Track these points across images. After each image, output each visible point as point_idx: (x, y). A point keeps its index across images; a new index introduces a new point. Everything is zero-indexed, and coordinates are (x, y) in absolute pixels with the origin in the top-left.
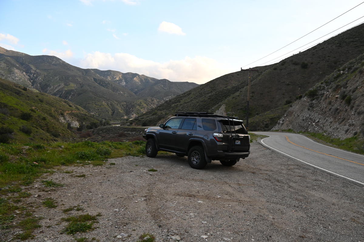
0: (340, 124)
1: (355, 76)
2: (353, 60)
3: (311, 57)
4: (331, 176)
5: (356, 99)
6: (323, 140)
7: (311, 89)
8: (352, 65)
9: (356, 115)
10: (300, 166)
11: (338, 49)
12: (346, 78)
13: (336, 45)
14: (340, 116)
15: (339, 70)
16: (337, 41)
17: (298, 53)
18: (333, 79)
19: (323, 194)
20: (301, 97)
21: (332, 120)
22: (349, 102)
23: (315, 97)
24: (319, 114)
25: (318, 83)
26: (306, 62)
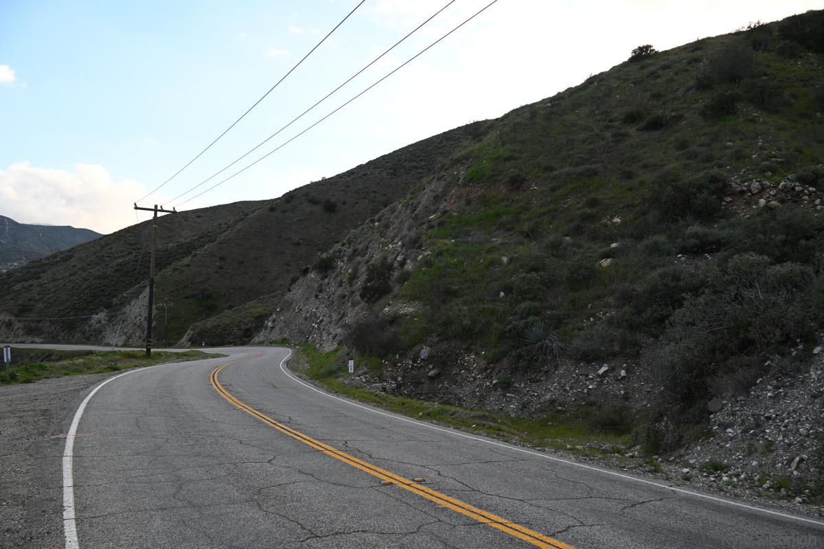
3: (343, 191)
7: (325, 256)
13: (388, 171)
16: (390, 164)
17: (320, 180)
23: (329, 272)
24: (325, 307)
25: (337, 245)
26: (333, 200)
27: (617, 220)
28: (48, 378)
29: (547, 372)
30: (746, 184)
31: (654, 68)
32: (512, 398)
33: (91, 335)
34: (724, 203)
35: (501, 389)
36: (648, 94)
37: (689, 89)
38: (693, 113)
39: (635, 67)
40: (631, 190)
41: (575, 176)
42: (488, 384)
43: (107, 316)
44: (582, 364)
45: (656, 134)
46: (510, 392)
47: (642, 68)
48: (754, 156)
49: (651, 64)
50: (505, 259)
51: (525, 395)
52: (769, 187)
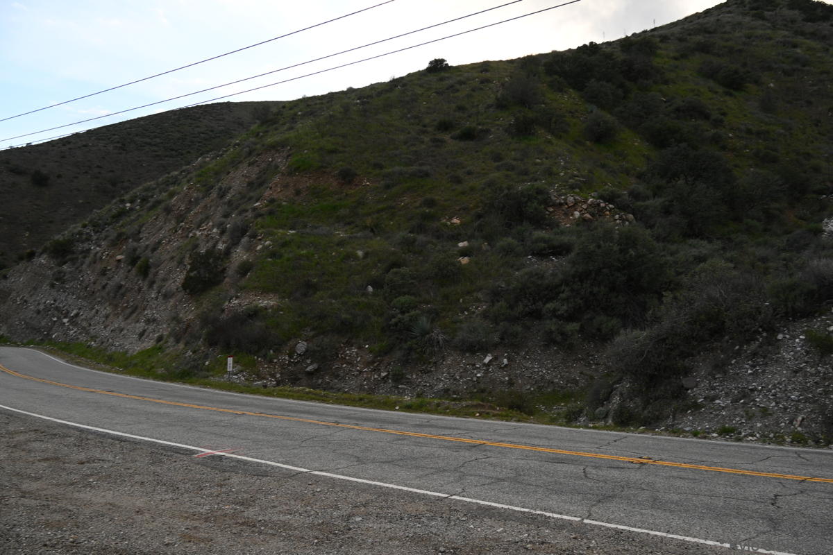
0: (126, 319)
1: (157, 218)
2: (152, 183)
3: (56, 162)
4: (122, 443)
5: (159, 266)
6: (89, 358)
7: (59, 237)
8: (150, 194)
9: (160, 298)
10: (42, 433)
11: (120, 154)
12: (137, 219)
13: (115, 145)
14: (128, 302)
15: (123, 202)
16: (116, 136)
17: (25, 146)
18: (109, 219)
19: (111, 492)
20: (31, 256)
21: (109, 310)
22: (145, 271)
23: (67, 257)
24: (78, 298)
25: (74, 225)
26: (44, 171)
27: (456, 221)
29: (435, 363)
30: (563, 197)
31: (450, 82)
32: (404, 389)
34: (547, 213)
35: (393, 380)
36: (453, 106)
37: (489, 107)
38: (498, 129)
39: (432, 77)
40: (463, 193)
41: (407, 176)
42: (376, 376)
44: (467, 355)
45: (471, 144)
46: (402, 384)
47: (441, 79)
48: (562, 174)
49: (448, 78)
50: (360, 253)
51: (418, 386)
52: (580, 202)
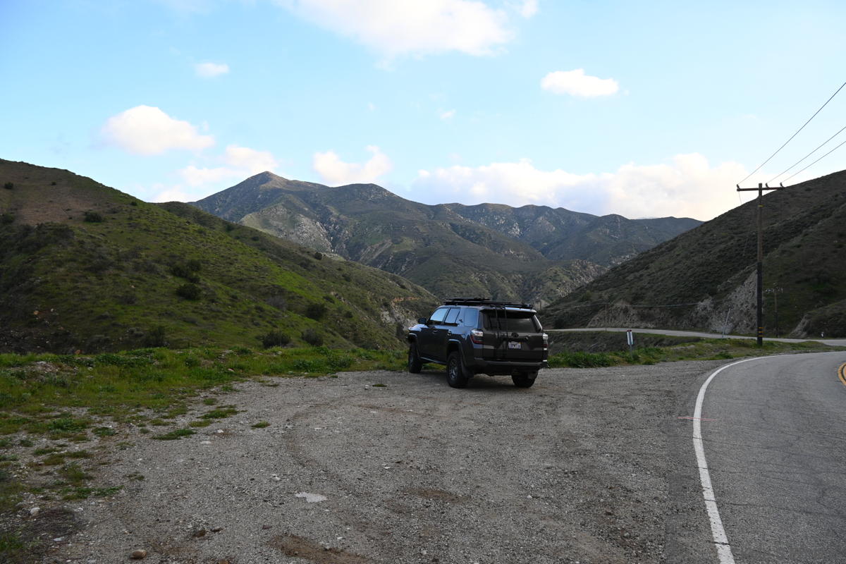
28: (665, 361)
33: (698, 322)
43: (712, 303)
